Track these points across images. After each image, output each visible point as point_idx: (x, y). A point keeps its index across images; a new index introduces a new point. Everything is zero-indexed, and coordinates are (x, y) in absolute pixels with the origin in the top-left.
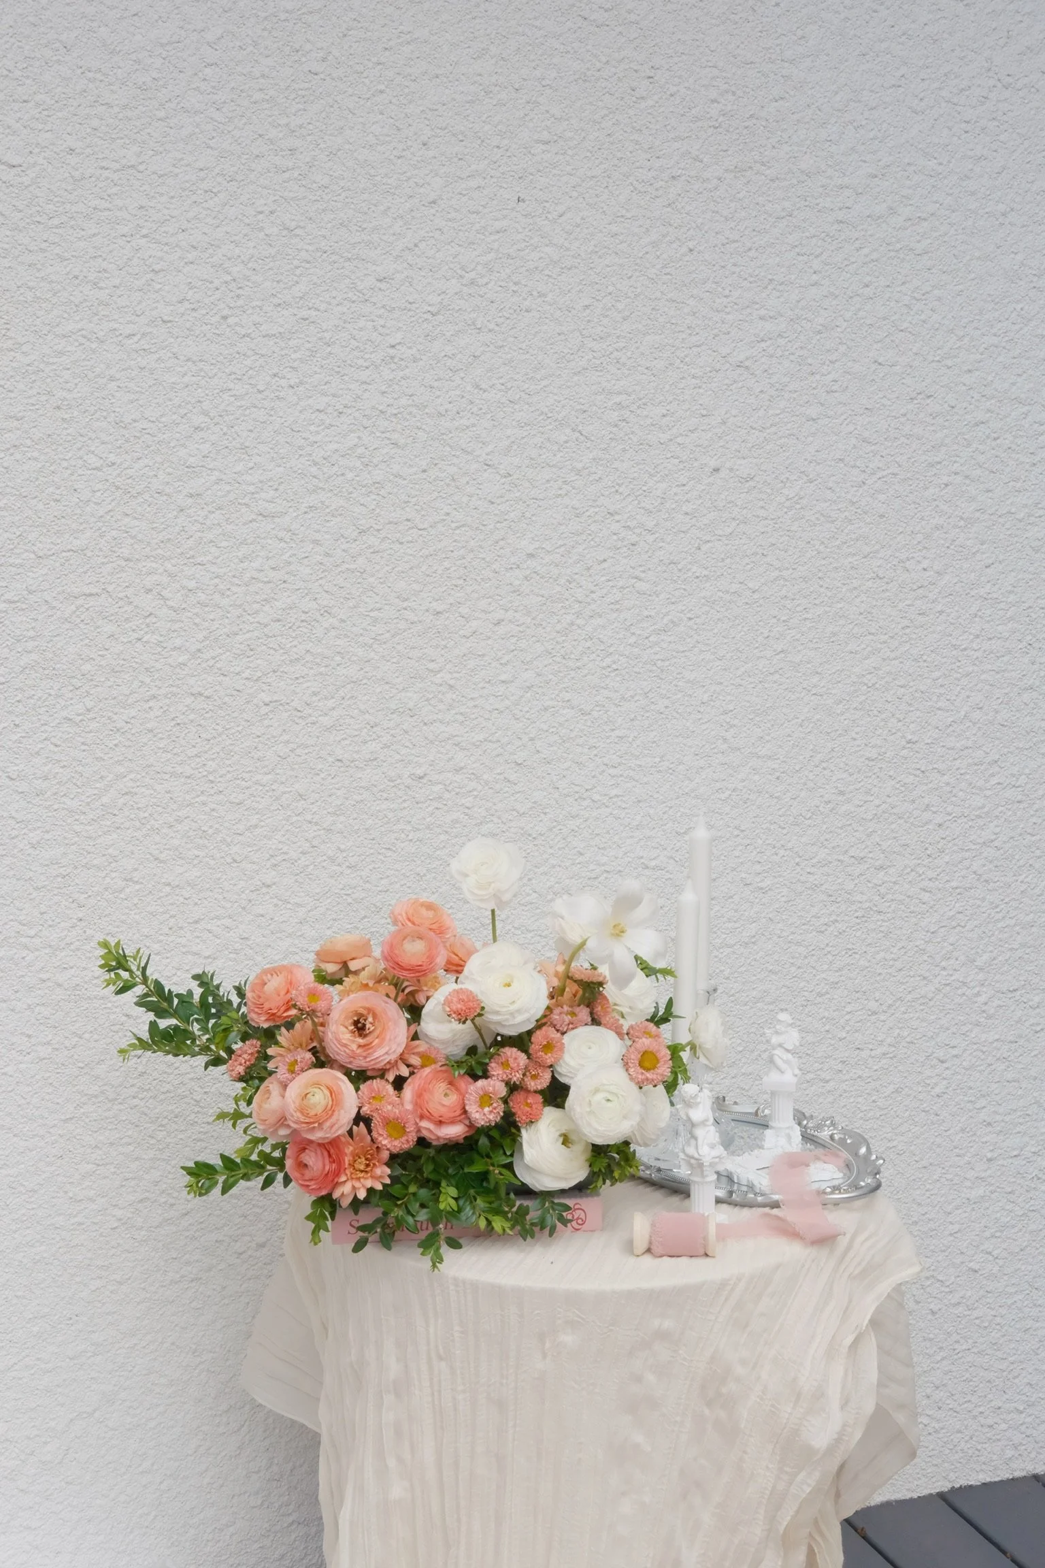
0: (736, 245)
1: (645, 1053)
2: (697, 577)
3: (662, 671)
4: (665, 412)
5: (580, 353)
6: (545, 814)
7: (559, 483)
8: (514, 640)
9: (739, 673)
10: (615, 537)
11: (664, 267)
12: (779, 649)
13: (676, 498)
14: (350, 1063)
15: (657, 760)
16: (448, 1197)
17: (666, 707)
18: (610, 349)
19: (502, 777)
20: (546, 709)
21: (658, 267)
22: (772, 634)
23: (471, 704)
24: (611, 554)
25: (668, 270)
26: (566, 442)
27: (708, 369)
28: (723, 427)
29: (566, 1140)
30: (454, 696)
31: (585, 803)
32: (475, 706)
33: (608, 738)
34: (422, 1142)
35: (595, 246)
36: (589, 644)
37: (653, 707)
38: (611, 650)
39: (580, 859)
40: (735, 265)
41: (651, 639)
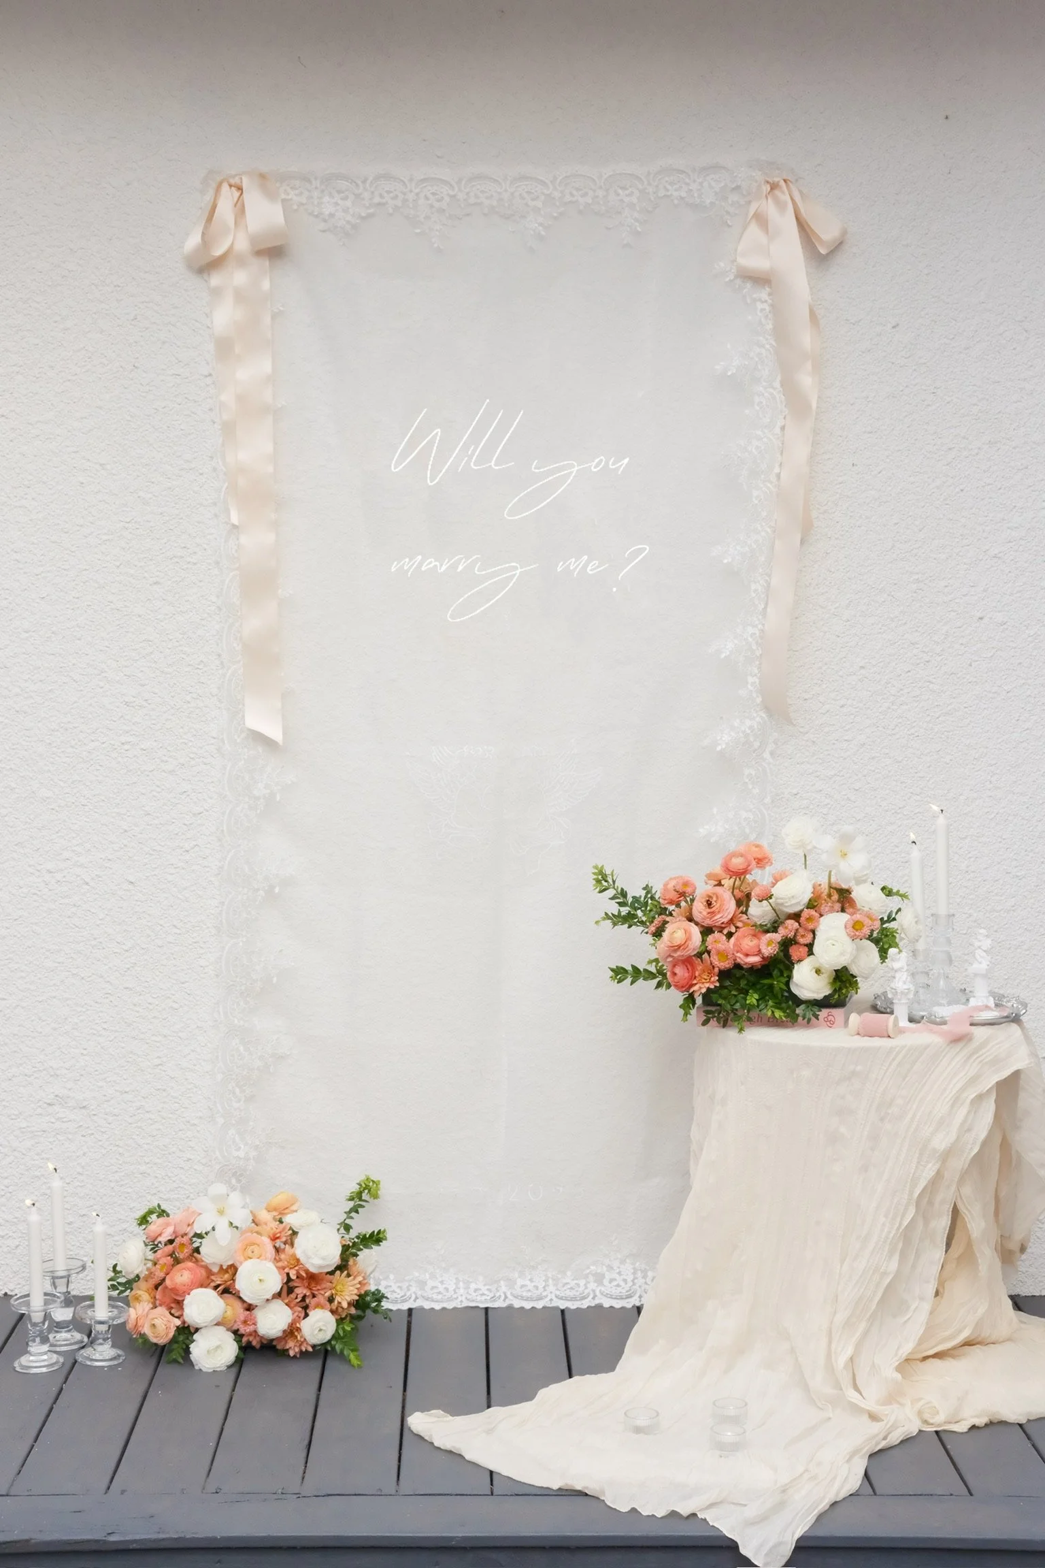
0: (991, 486)
1: (857, 921)
2: (970, 682)
3: (948, 738)
4: (947, 584)
5: (892, 551)
6: (873, 820)
7: (880, 626)
8: (852, 717)
9: (1000, 740)
10: (915, 658)
11: (945, 500)
12: (1026, 728)
13: (955, 635)
14: (703, 922)
15: (946, 792)
16: (752, 999)
17: (951, 760)
18: (912, 548)
19: (846, 797)
20: (873, 758)
21: (942, 500)
22: (1021, 718)
23: (826, 753)
24: (913, 668)
25: (947, 502)
26: (884, 602)
27: (974, 559)
28: (985, 593)
29: (818, 971)
30: (816, 749)
31: (899, 816)
32: (829, 755)
33: (913, 777)
34: (738, 966)
35: (901, 490)
36: (900, 720)
37: (942, 760)
38: (915, 724)
39: (896, 850)
40: (990, 498)
41: (940, 719)
